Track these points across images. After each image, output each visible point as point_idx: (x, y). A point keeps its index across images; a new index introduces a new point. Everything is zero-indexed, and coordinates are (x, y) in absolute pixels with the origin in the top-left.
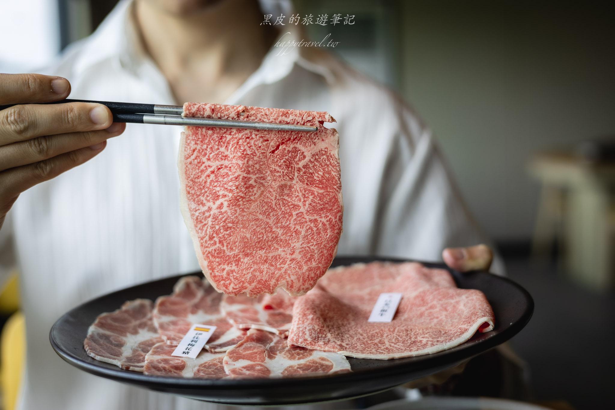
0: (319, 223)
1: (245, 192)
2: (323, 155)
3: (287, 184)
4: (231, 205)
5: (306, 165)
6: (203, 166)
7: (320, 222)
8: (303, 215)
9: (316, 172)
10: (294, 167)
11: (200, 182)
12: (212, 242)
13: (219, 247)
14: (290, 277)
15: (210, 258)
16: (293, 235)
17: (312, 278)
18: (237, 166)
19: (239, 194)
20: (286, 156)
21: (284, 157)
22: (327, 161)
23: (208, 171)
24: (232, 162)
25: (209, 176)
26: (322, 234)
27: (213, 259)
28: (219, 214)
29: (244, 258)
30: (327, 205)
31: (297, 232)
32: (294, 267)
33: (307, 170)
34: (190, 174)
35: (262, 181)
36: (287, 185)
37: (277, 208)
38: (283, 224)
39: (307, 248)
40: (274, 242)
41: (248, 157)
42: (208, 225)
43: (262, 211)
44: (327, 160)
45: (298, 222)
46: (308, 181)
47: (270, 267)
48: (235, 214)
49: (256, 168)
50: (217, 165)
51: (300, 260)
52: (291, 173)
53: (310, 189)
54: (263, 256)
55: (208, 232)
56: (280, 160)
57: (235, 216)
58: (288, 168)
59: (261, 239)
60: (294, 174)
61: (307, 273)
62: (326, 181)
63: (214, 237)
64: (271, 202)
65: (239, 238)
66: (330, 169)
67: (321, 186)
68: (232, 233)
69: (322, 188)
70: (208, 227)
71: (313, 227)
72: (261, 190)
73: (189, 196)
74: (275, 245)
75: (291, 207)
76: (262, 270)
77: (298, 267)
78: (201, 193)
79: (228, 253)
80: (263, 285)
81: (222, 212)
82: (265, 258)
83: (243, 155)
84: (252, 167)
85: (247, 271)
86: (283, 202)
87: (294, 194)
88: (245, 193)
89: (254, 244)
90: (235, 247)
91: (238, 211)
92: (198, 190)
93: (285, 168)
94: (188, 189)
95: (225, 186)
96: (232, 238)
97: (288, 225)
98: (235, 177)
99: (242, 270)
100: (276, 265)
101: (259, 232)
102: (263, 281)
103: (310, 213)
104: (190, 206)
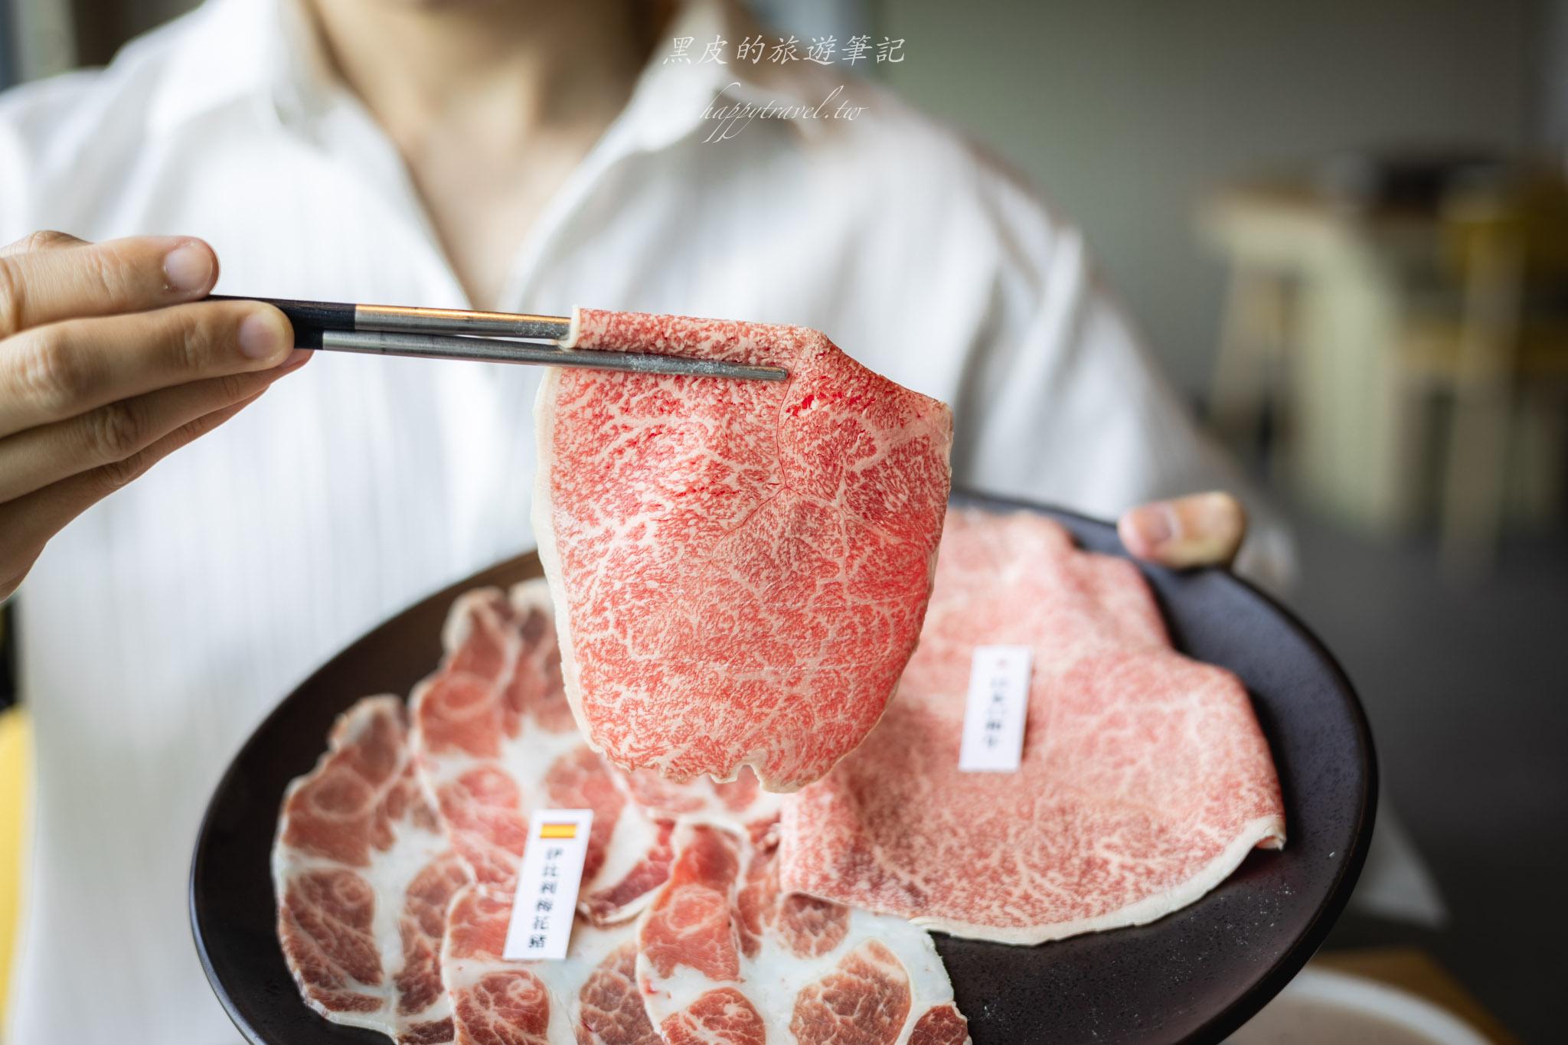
0: (874, 617)
1: (710, 503)
2: (917, 453)
3: (816, 504)
4: (666, 532)
5: (870, 471)
6: (610, 424)
7: (876, 615)
8: (841, 589)
9: (891, 492)
10: (842, 468)
11: (592, 464)
12: (599, 620)
13: (612, 636)
14: (779, 742)
15: (588, 659)
16: (805, 635)
17: (829, 751)
18: (699, 432)
19: (691, 507)
20: (827, 433)
21: (821, 435)
22: (922, 471)
23: (620, 438)
24: (690, 420)
25: (620, 452)
26: (873, 644)
27: (595, 664)
28: (630, 551)
29: (672, 675)
30: (900, 578)
31: (817, 631)
32: (793, 718)
33: (871, 483)
34: (569, 441)
35: (755, 484)
36: (816, 507)
37: (781, 561)
38: (788, 604)
39: (833, 675)
40: (755, 647)
41: (733, 412)
42: (595, 575)
43: (742, 563)
44: (925, 468)
45: (825, 606)
46: (869, 509)
47: (734, 709)
48: (672, 557)
49: (747, 446)
50: (647, 426)
51: (811, 701)
52: (831, 480)
53: (870, 529)
54: (722, 677)
55: (592, 593)
56: (811, 438)
57: (671, 562)
58: (827, 465)
59: (726, 632)
60: (838, 485)
61: (821, 738)
62: (912, 517)
63: (605, 609)
64: (769, 544)
65: (668, 623)
66: (926, 491)
67: (896, 527)
68: (652, 606)
69: (898, 533)
70: (594, 580)
71: (858, 624)
72: (749, 508)
73: (557, 494)
74: (756, 654)
75: (816, 564)
76: (712, 713)
77: (802, 718)
78: (592, 493)
79: (633, 654)
80: (707, 751)
81: (637, 547)
82: (726, 683)
83: (720, 405)
84: (738, 441)
85: (675, 710)
86: (798, 548)
87: (829, 533)
88: (709, 508)
89: (704, 643)
90: (654, 644)
91: (681, 551)
92: (584, 483)
93: (818, 461)
94: (557, 477)
95: (661, 480)
96: (651, 620)
97: (798, 610)
98: (691, 459)
99: (662, 706)
100: (749, 705)
101: (723, 614)
102: (709, 742)
103: (858, 588)
104: (557, 520)
